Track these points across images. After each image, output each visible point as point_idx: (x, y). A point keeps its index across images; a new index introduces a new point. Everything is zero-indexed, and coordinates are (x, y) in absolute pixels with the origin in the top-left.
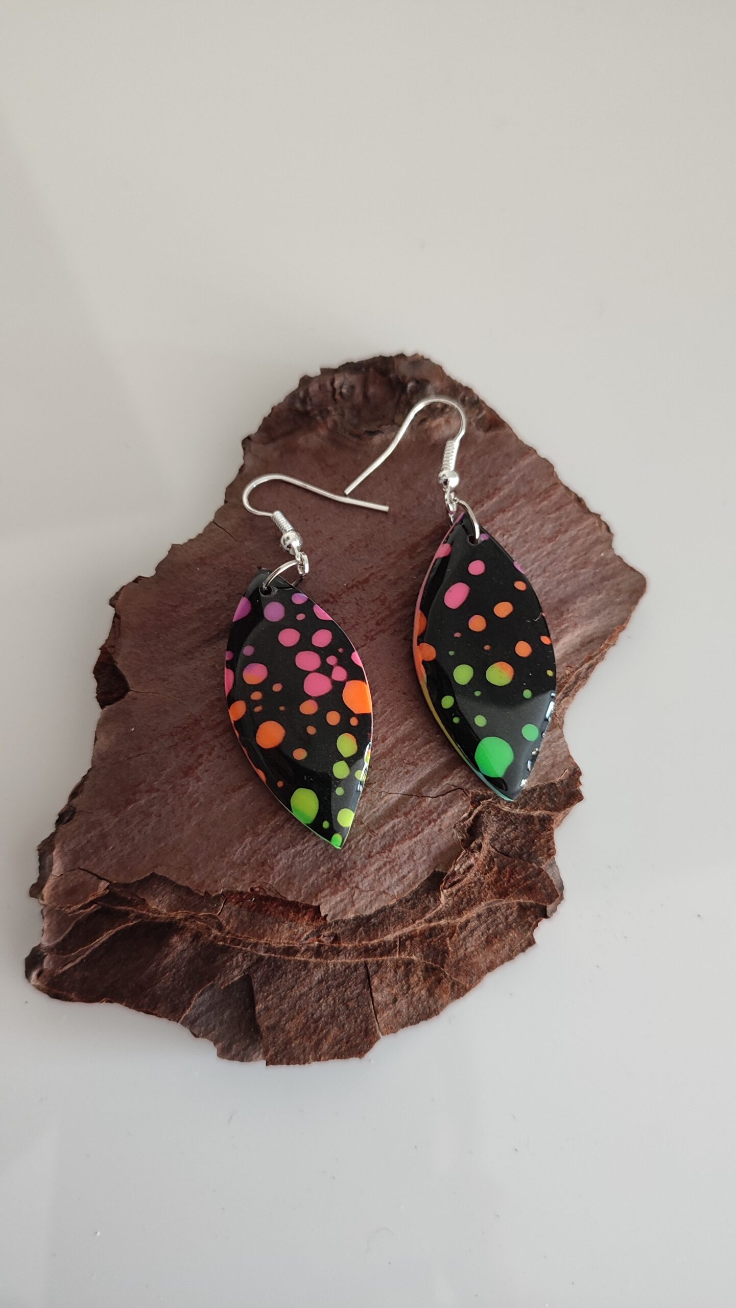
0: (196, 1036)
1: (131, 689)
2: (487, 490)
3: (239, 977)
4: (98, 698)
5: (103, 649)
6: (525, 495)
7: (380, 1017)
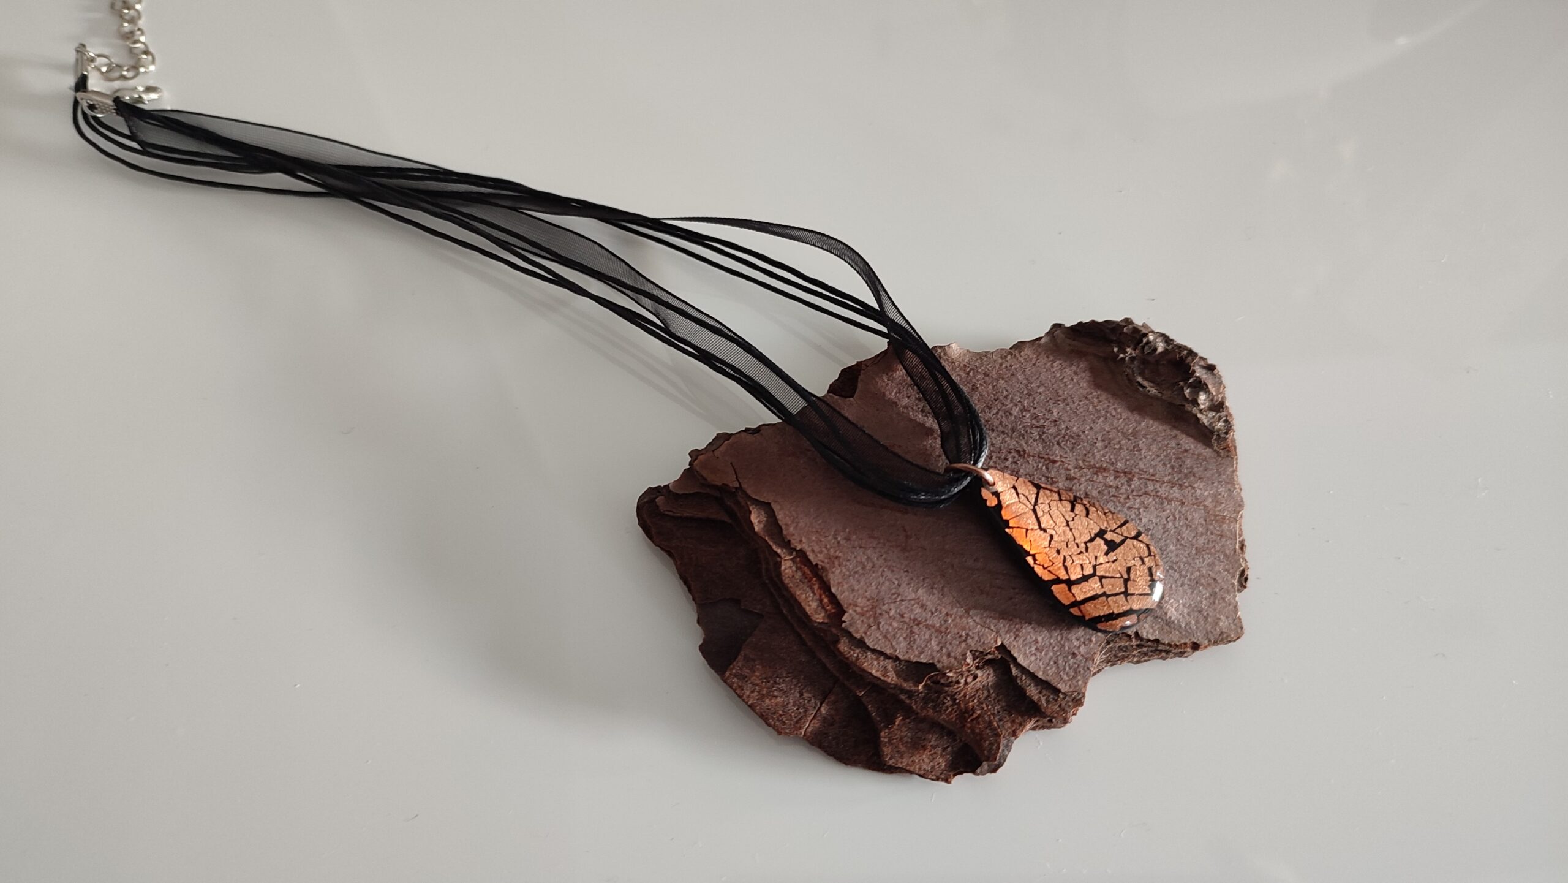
0: (698, 622)
1: (855, 397)
2: (1185, 481)
3: (757, 611)
4: (831, 385)
5: (859, 364)
6: (1205, 506)
7: (813, 724)
